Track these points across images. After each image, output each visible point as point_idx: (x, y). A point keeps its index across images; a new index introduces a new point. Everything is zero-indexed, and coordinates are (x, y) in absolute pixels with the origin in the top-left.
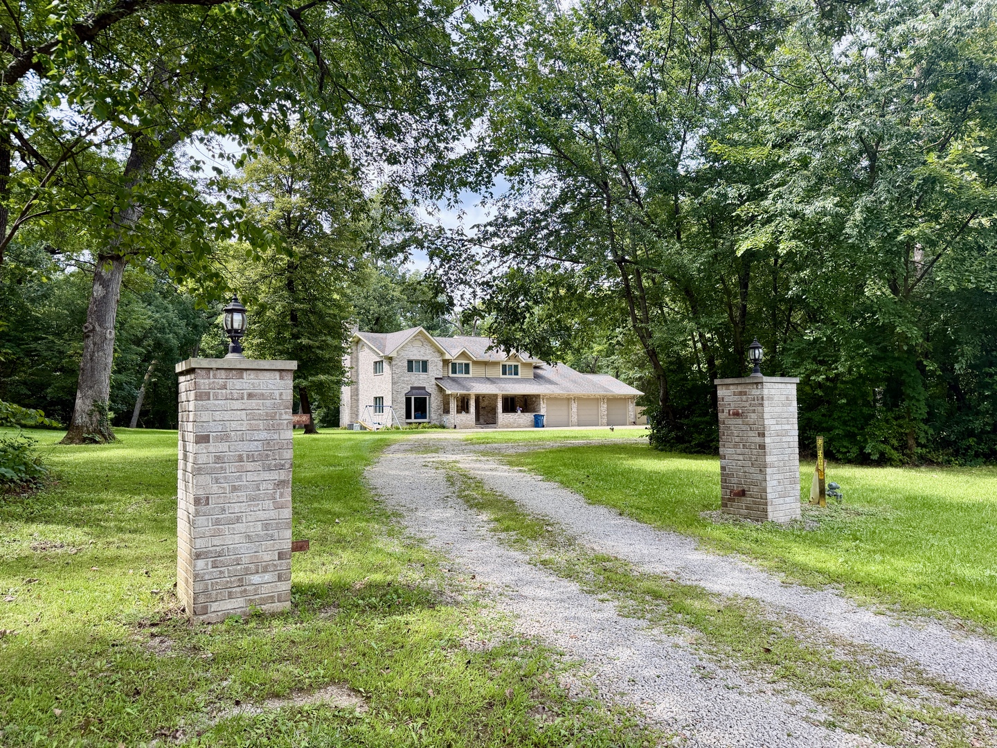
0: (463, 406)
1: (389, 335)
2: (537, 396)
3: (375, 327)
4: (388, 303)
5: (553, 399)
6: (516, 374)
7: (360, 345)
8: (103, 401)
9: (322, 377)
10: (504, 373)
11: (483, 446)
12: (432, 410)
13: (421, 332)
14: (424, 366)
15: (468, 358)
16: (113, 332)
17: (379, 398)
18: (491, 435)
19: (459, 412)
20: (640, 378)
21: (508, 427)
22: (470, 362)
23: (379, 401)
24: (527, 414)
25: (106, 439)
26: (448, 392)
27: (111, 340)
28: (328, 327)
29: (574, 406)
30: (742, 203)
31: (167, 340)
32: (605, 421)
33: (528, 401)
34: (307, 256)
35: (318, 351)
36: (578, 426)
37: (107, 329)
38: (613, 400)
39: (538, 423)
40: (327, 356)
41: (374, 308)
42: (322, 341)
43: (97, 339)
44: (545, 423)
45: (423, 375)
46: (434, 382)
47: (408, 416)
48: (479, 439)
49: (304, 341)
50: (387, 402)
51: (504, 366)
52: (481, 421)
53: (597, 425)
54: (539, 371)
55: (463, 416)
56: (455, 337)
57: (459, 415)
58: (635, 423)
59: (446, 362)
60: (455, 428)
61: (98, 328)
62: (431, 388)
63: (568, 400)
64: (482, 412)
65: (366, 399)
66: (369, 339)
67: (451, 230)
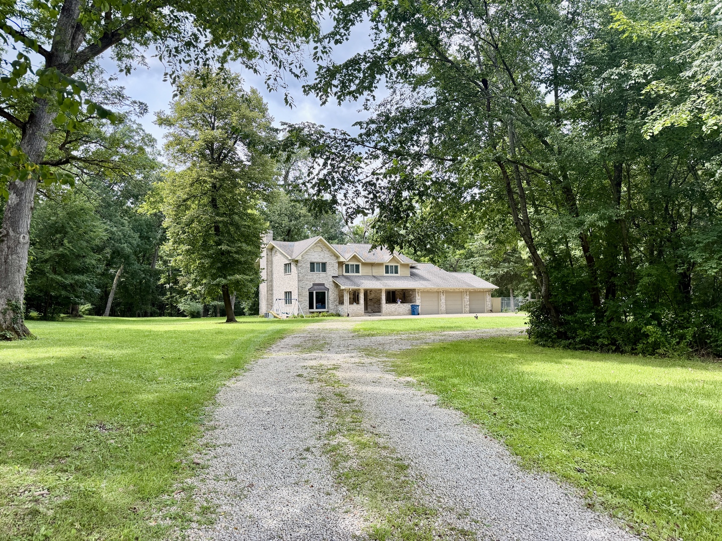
0: (355, 299)
1: (296, 243)
2: (414, 290)
3: (286, 238)
4: (296, 219)
5: (426, 292)
6: (396, 272)
7: (274, 251)
8: (17, 300)
9: (238, 277)
10: (387, 272)
11: (368, 339)
12: (330, 302)
13: (320, 240)
14: (324, 267)
15: (359, 260)
16: (27, 237)
17: (289, 292)
18: (375, 325)
19: (351, 303)
20: (495, 275)
21: (390, 315)
22: (360, 264)
23: (288, 294)
24: (405, 304)
25: (19, 335)
26: (342, 287)
27: (24, 244)
28: (244, 236)
29: (443, 297)
30: (649, 82)
31: (123, 249)
32: (468, 309)
33: (406, 294)
34: (226, 178)
35: (236, 256)
36: (447, 313)
37: (20, 234)
38: (475, 293)
39: (414, 311)
40: (243, 259)
41: (285, 222)
42: (239, 247)
43: (11, 243)
44: (420, 311)
45: (323, 274)
46: (331, 279)
47: (311, 307)
48: (365, 330)
49: (224, 247)
50: (295, 296)
51: (387, 267)
52: (369, 310)
53: (461, 313)
54: (414, 270)
55: (355, 306)
56: (348, 244)
57: (351, 306)
58: (491, 311)
59: (340, 264)
60: (348, 316)
61: (11, 233)
62: (329, 284)
63: (438, 293)
64: (369, 303)
65: (279, 294)
66: (280, 247)
67: (334, 129)
